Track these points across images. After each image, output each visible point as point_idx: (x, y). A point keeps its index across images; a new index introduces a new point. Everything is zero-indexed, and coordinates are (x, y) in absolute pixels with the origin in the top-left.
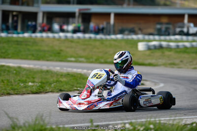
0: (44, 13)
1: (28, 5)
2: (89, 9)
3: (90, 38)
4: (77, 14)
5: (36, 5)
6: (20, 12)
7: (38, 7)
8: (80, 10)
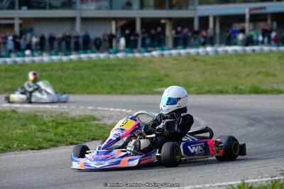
0: (215, 17)
1: (180, 8)
2: (264, 8)
3: (254, 51)
4: (247, 17)
5: (191, 7)
6: (170, 19)
7: (195, 10)
8: (250, 10)
